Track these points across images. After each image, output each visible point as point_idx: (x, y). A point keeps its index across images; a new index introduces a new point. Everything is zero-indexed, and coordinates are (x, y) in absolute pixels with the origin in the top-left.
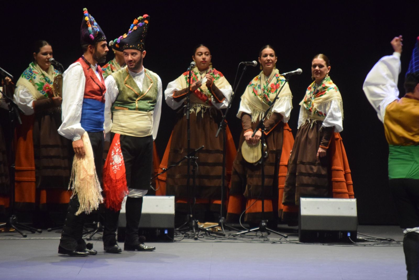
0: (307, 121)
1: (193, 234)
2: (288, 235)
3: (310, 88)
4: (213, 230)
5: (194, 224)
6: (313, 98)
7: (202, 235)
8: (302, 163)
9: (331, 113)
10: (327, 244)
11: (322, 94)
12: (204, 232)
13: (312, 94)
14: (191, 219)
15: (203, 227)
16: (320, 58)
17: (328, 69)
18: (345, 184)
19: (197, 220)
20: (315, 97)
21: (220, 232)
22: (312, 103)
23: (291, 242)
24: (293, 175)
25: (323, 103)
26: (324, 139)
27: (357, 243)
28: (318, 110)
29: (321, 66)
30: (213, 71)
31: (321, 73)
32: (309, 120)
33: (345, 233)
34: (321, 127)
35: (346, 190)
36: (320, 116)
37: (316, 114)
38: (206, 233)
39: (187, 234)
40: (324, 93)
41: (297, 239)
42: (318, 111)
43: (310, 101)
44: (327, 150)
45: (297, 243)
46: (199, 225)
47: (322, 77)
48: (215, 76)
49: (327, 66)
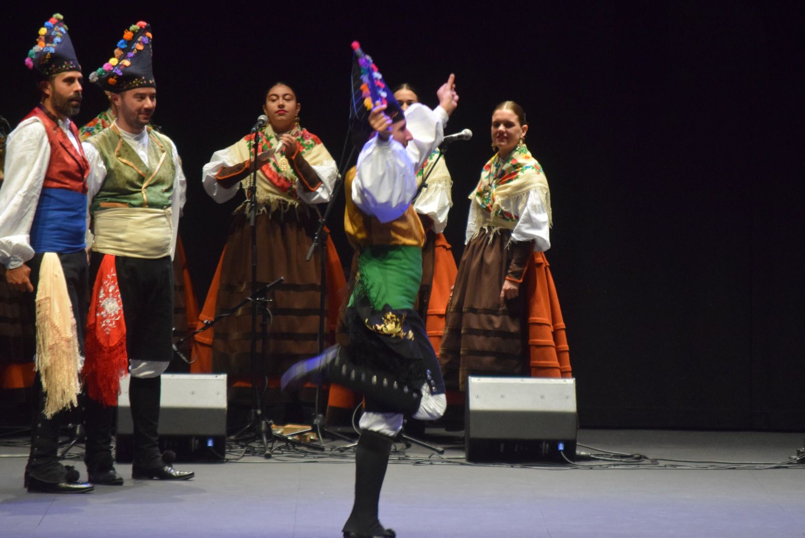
0: (482, 229)
1: (263, 446)
2: (445, 448)
3: (489, 166)
4: (300, 439)
5: (263, 428)
6: (493, 185)
7: (279, 448)
8: (473, 310)
9: (529, 215)
10: (519, 465)
11: (511, 178)
12: (284, 444)
13: (492, 178)
14: (259, 419)
15: (282, 433)
16: (507, 108)
17: (523, 130)
18: (553, 350)
19: (269, 420)
20: (497, 184)
21: (314, 443)
22: (491, 195)
23: (450, 462)
24: (455, 332)
25: (513, 195)
26: (514, 265)
27: (576, 463)
28: (503, 208)
29: (508, 124)
30: (302, 133)
31: (509, 138)
32: (486, 228)
33: (554, 444)
34: (509, 242)
35: (556, 363)
36: (508, 220)
37: (499, 216)
38: (287, 445)
39: (251, 447)
40: (515, 176)
41: (462, 455)
42: (502, 211)
43: (487, 191)
44: (521, 286)
45: (462, 464)
46: (274, 429)
47: (512, 145)
48: (306, 142)
49: (522, 125)
